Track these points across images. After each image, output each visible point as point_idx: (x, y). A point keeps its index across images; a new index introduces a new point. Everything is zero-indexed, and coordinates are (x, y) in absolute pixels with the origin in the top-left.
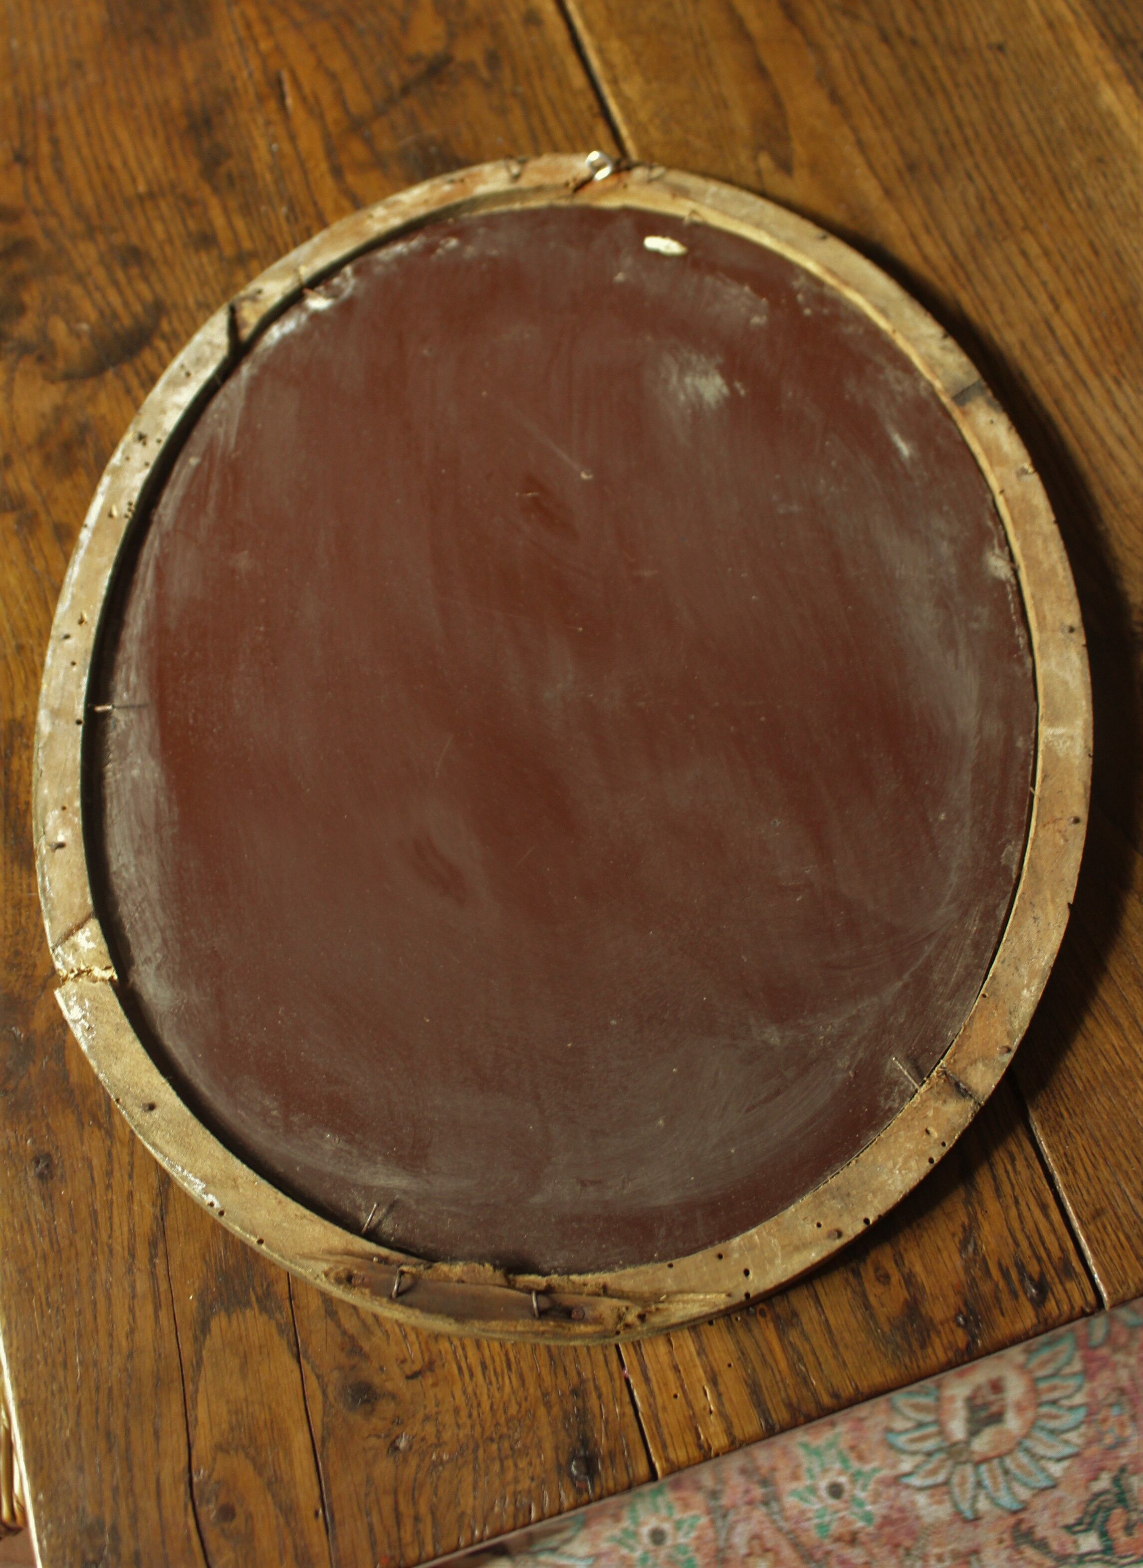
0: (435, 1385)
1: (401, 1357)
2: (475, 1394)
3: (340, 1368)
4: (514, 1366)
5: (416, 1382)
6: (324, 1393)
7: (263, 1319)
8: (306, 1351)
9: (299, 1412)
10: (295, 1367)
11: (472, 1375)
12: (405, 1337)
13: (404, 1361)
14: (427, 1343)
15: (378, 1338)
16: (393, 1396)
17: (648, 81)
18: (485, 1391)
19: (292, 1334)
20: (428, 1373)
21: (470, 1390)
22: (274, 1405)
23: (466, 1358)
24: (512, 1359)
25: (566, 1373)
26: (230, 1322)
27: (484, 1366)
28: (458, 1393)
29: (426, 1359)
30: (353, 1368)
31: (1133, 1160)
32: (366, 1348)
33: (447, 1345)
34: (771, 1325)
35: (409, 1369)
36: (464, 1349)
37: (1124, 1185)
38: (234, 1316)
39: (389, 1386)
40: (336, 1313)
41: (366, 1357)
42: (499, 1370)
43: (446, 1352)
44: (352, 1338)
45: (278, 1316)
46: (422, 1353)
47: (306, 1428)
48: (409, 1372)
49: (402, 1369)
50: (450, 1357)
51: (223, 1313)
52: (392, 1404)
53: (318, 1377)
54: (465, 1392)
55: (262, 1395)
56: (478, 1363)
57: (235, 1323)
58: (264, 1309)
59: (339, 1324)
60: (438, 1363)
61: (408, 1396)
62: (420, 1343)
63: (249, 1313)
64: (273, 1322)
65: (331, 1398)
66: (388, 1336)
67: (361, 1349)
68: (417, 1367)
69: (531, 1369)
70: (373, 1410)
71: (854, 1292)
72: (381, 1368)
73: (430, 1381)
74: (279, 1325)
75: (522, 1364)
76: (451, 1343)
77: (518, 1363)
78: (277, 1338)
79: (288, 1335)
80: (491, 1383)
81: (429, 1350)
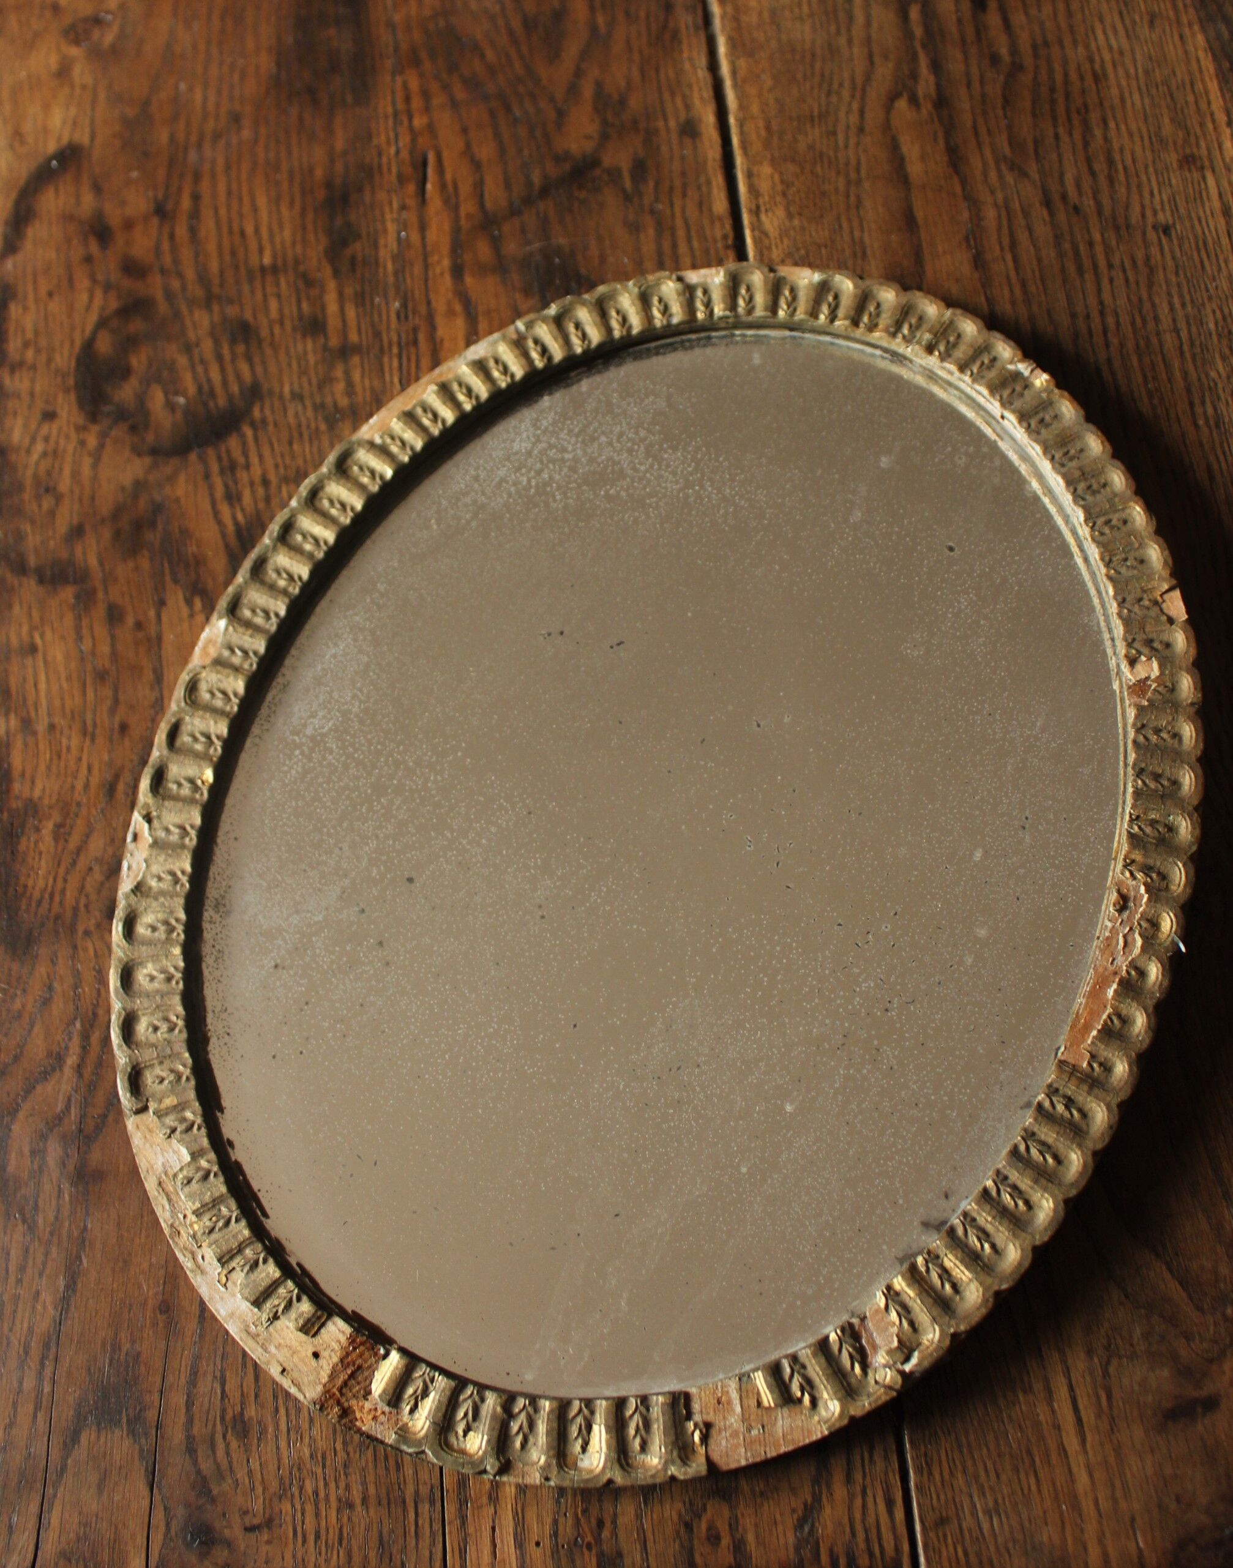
0: (269, 1542)
1: (245, 1509)
2: (303, 1560)
3: (187, 1505)
4: (345, 1542)
5: (252, 1536)
6: (168, 1525)
7: (127, 1442)
8: (160, 1481)
9: (141, 1540)
10: (146, 1492)
11: (304, 1541)
12: (253, 1489)
13: (246, 1513)
14: (271, 1500)
15: (227, 1486)
16: (229, 1544)
17: (790, 216)
18: (313, 1559)
19: (151, 1463)
20: (266, 1530)
21: (299, 1555)
22: (120, 1526)
23: (303, 1523)
24: (345, 1535)
25: (391, 1561)
26: (99, 1438)
27: (317, 1536)
28: (288, 1556)
29: (267, 1516)
30: (199, 1508)
31: (992, 1474)
32: (215, 1491)
33: (289, 1507)
34: (594, 1561)
35: (249, 1521)
36: (303, 1514)
37: (976, 1499)
38: (103, 1433)
39: (227, 1532)
40: (196, 1451)
41: (213, 1501)
42: (330, 1542)
43: (286, 1514)
44: (204, 1479)
45: (143, 1441)
46: (264, 1509)
47: (143, 1556)
48: (248, 1525)
49: (242, 1519)
50: (289, 1519)
51: (94, 1428)
52: (226, 1553)
53: (166, 1509)
54: (294, 1556)
55: (112, 1514)
56: (313, 1532)
57: (102, 1440)
58: (132, 1432)
59: (195, 1463)
60: (277, 1522)
61: (242, 1548)
62: (264, 1499)
63: (118, 1433)
64: (137, 1447)
65: (173, 1533)
66: (238, 1485)
67: (210, 1491)
68: (256, 1521)
69: (360, 1548)
70: (208, 1553)
71: (682, 1546)
72: (224, 1515)
73: (266, 1538)
74: (141, 1450)
75: (353, 1541)
76: (293, 1506)
77: (349, 1540)
78: (137, 1462)
79: (147, 1463)
80: (320, 1554)
81: (271, 1508)
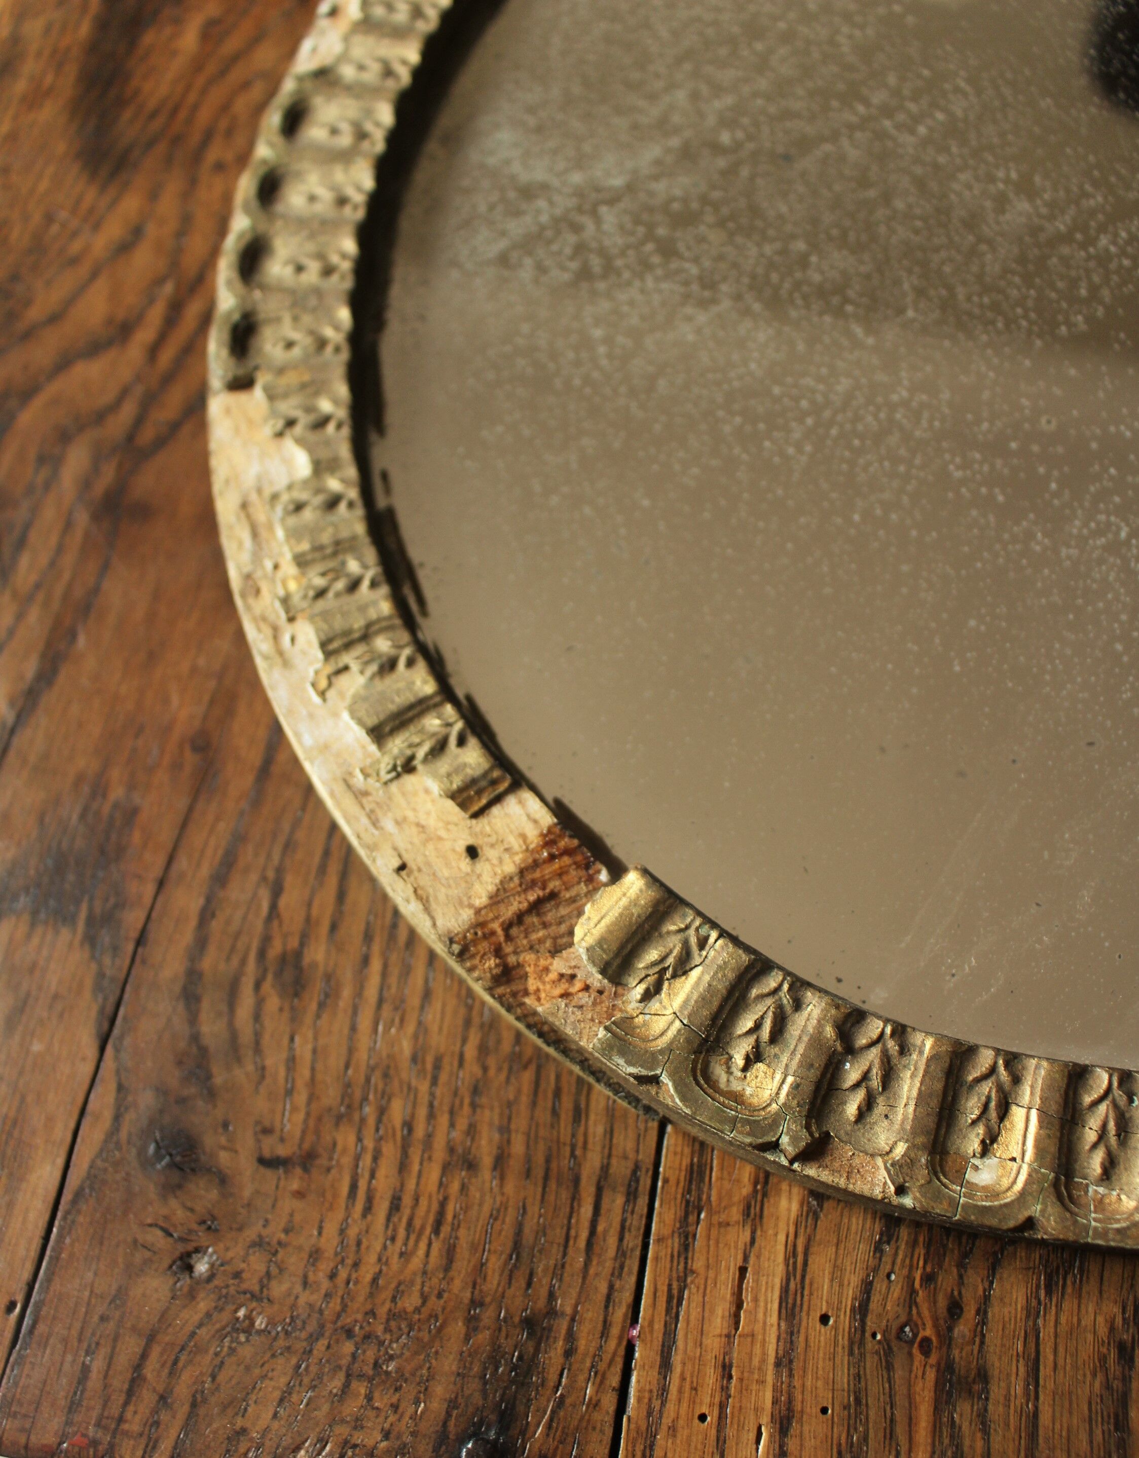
0: (300, 1195)
1: (267, 1123)
2: (359, 1243)
3: (162, 1091)
4: (445, 1229)
5: (269, 1174)
6: (117, 1118)
7: (79, 955)
8: (121, 1038)
9: (62, 1133)
10: (91, 1052)
11: (368, 1209)
12: (289, 1092)
13: (267, 1131)
14: (319, 1119)
15: (243, 1074)
16: (223, 1180)
18: (378, 1247)
19: (112, 1000)
20: (298, 1171)
21: (352, 1232)
22: (30, 1099)
23: (373, 1175)
24: (449, 1216)
25: (529, 1284)
26: (29, 937)
27: (395, 1206)
28: (331, 1228)
29: (306, 1146)
30: (182, 1101)
32: (219, 1079)
33: (352, 1138)
34: (931, 1375)
35: (272, 1147)
36: (375, 1159)
38: (40, 930)
39: (224, 1157)
40: (198, 999)
41: (211, 1094)
42: (417, 1223)
43: (345, 1150)
44: (203, 1051)
45: (107, 961)
46: (304, 1132)
47: (60, 1161)
48: (267, 1154)
49: (258, 1141)
50: (347, 1161)
51: (26, 917)
52: (214, 1194)
53: (120, 1088)
54: (342, 1232)
55: (21, 1073)
56: (388, 1195)
57: (35, 941)
58: (91, 939)
59: (193, 1019)
60: (323, 1161)
61: (247, 1193)
62: (308, 1114)
63: (65, 934)
64: (94, 966)
65: (123, 1135)
66: (263, 1077)
67: (209, 1077)
68: (282, 1151)
69: (473, 1247)
70: (180, 1186)
71: (1108, 1386)
72: (225, 1125)
73: (295, 1185)
74: (101, 975)
75: (462, 1232)
76: (360, 1139)
77: (455, 1228)
78: (87, 994)
79: (105, 999)
80: (393, 1239)
81: (317, 1133)
